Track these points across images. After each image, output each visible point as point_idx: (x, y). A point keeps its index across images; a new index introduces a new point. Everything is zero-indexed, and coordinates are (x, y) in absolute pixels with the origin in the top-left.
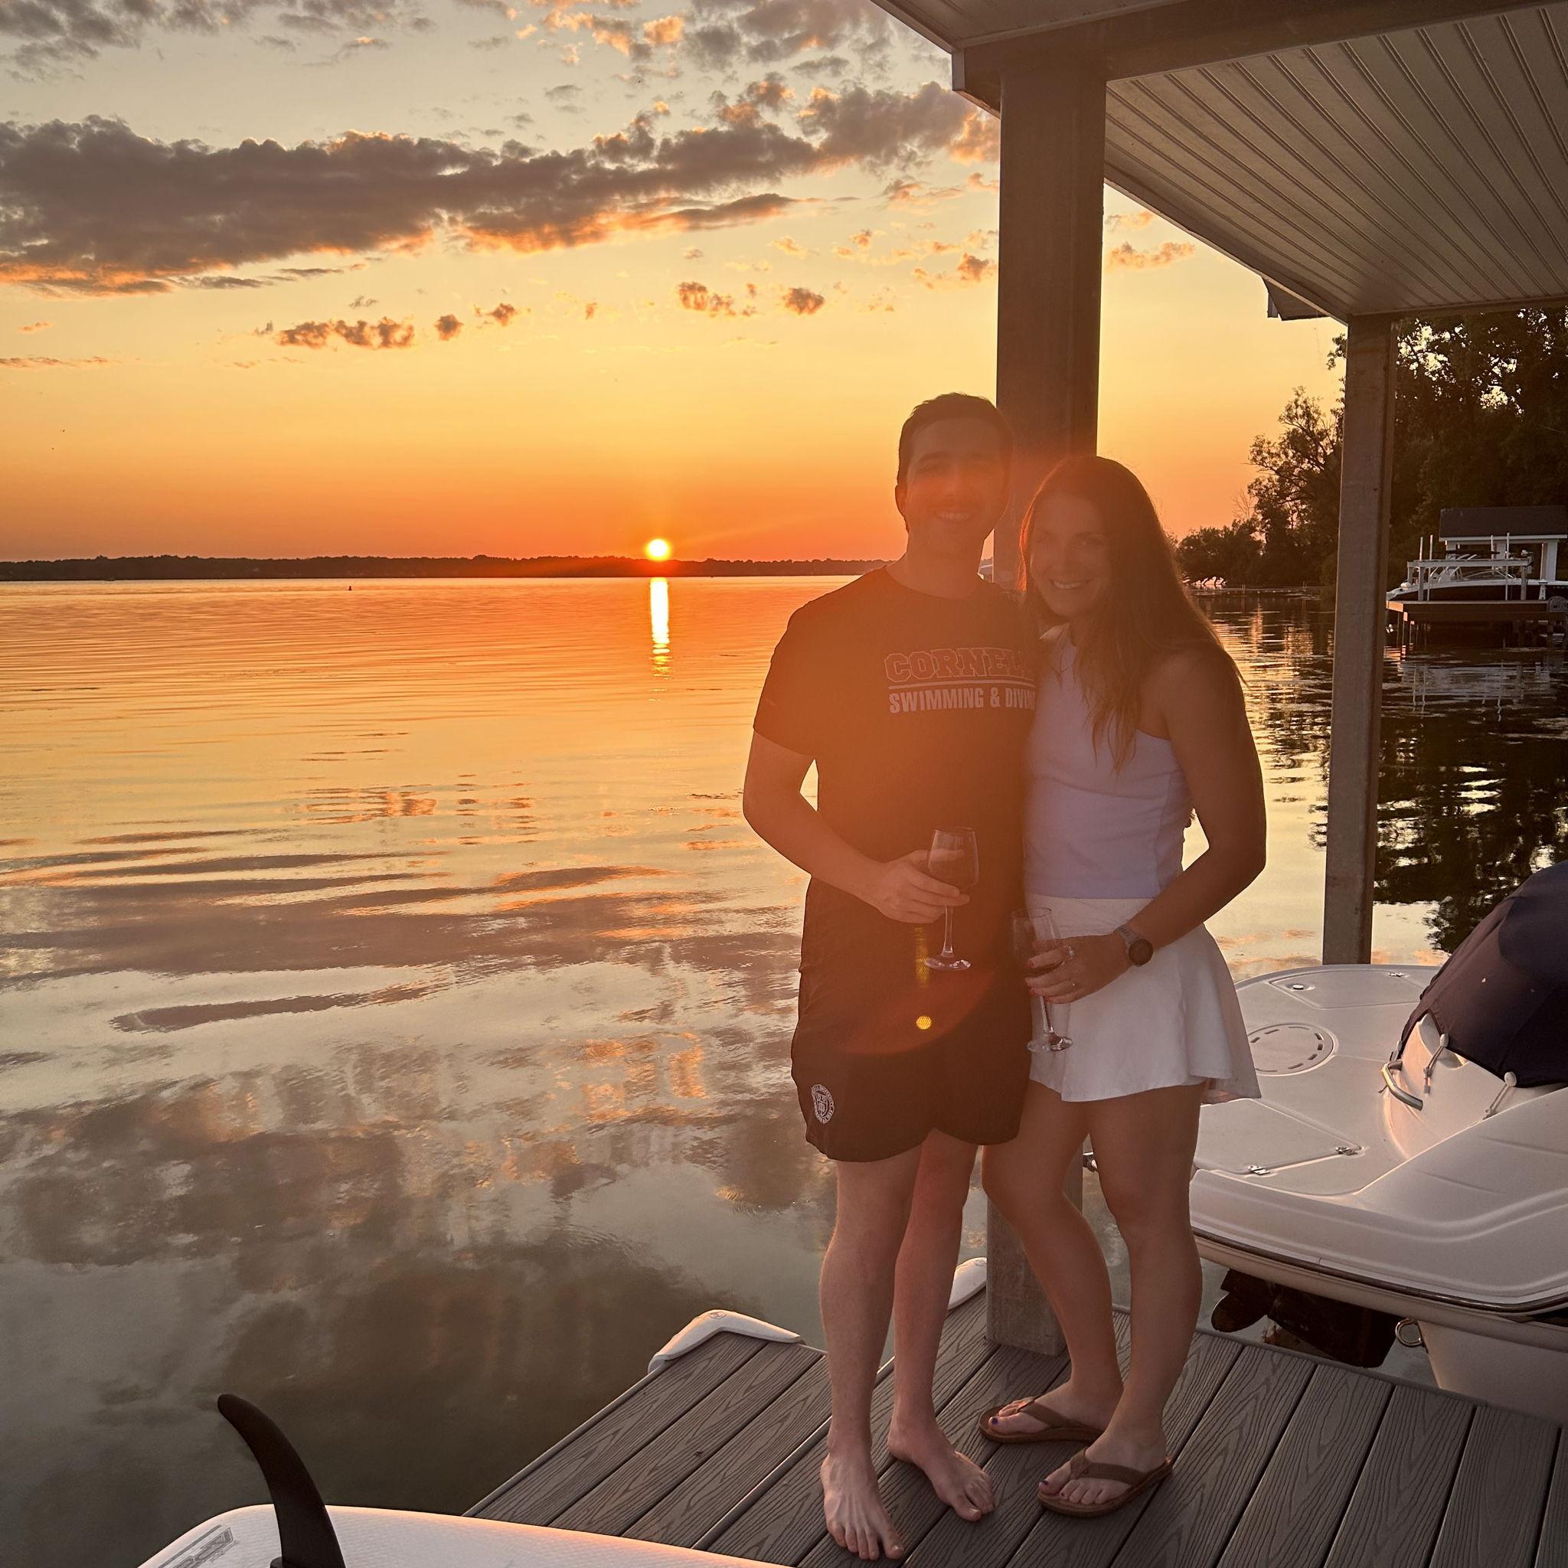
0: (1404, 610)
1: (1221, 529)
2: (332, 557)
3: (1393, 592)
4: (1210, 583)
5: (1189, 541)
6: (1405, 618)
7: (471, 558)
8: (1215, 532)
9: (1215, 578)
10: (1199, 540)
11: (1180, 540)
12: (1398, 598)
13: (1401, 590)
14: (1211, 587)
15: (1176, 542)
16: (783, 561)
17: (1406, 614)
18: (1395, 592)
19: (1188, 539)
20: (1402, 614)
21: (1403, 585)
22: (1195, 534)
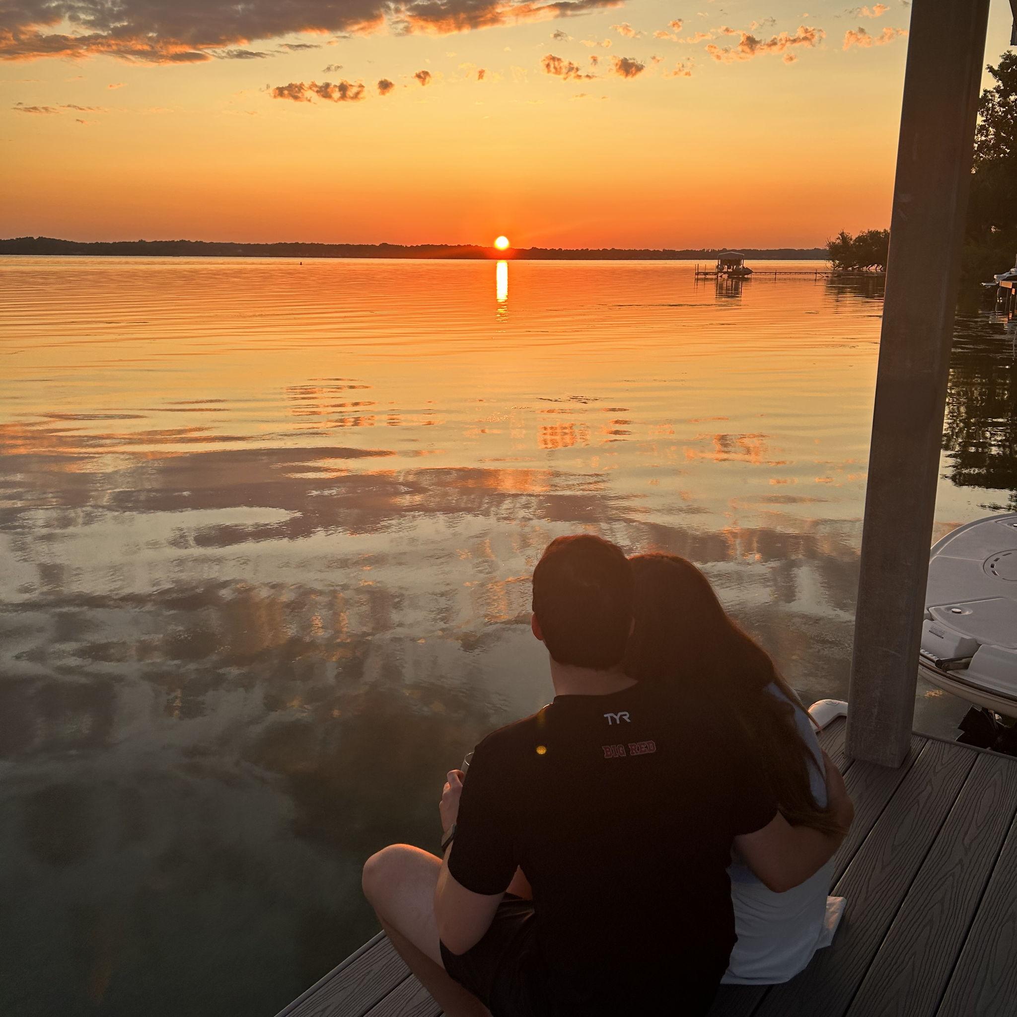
0: (1013, 288)
1: (882, 231)
2: (288, 243)
3: (1005, 274)
4: (873, 269)
5: (859, 239)
6: (1013, 293)
7: (378, 245)
8: (878, 233)
9: (876, 265)
10: (866, 239)
11: (854, 238)
12: (1008, 279)
13: (1011, 273)
14: (873, 271)
15: (851, 239)
16: (582, 250)
17: (1014, 290)
18: (1006, 275)
19: (859, 237)
20: (1011, 290)
21: (1012, 270)
22: (864, 234)
